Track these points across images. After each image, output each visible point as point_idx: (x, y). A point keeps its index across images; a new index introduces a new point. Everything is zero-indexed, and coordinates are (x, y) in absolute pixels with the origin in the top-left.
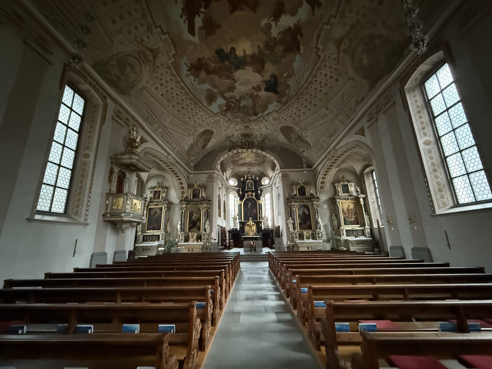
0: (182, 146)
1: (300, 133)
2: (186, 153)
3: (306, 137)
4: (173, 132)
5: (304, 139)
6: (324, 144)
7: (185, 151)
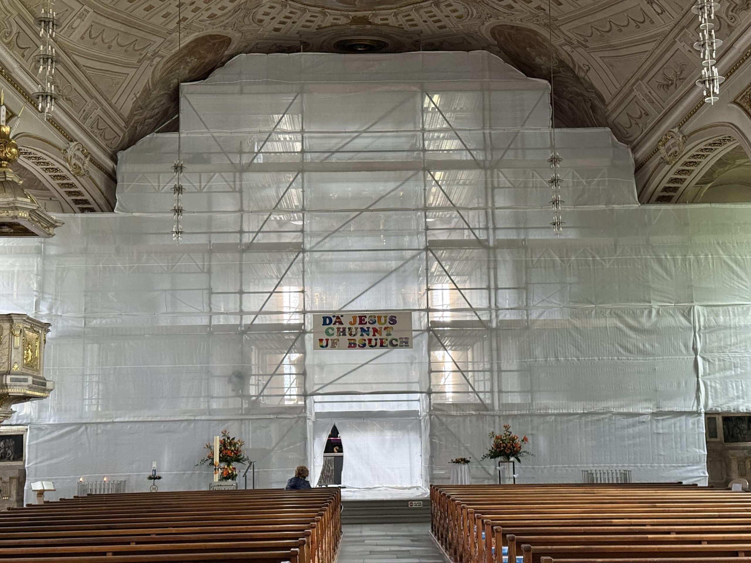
0: (113, 101)
1: (564, 56)
2: (123, 124)
3: (587, 71)
4: (90, 63)
5: (582, 74)
6: (647, 105)
7: (120, 115)
